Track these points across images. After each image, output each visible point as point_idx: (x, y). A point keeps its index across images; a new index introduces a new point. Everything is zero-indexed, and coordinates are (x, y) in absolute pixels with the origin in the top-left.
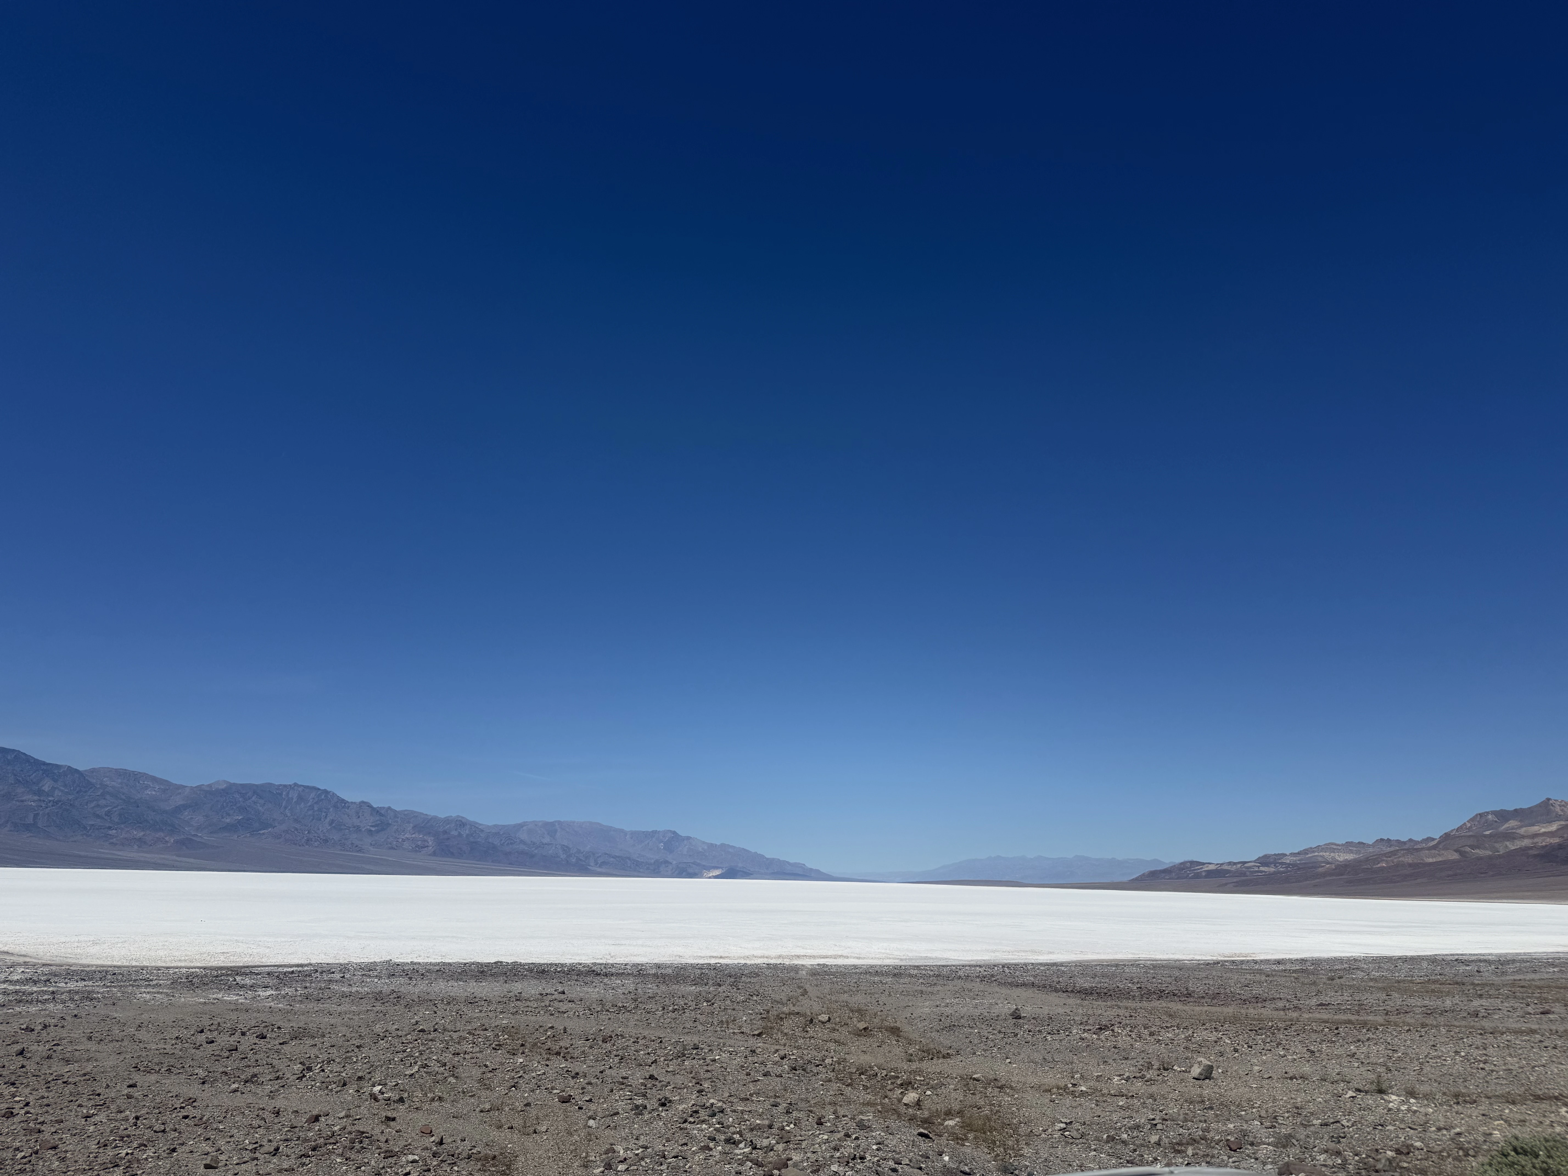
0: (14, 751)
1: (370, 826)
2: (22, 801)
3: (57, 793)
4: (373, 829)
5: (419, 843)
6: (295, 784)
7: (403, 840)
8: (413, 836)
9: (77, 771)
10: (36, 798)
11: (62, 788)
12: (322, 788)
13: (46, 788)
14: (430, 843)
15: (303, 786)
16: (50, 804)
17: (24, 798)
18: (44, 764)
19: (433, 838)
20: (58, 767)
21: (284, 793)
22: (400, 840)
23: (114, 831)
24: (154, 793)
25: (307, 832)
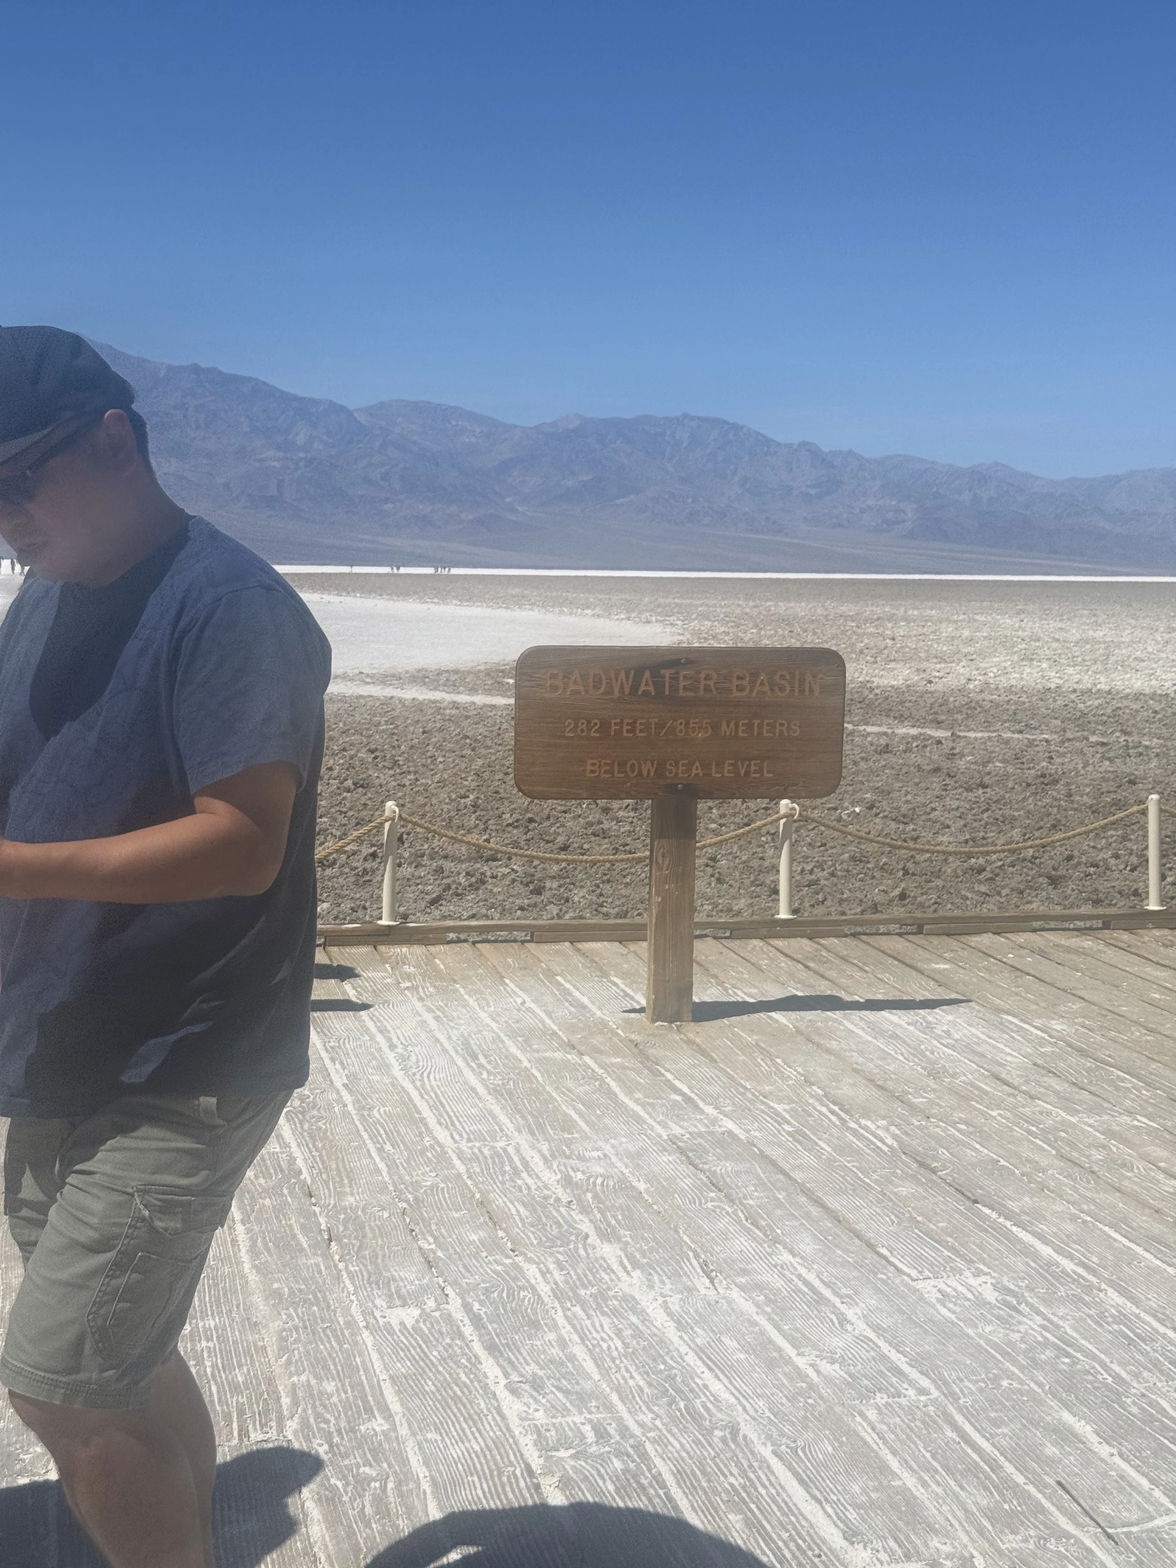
0: (249, 379)
1: (808, 486)
2: (263, 460)
3: (317, 445)
4: (812, 492)
5: (890, 515)
6: (686, 416)
7: (862, 511)
8: (880, 502)
9: (343, 409)
10: (281, 455)
11: (325, 438)
12: (731, 421)
13: (301, 439)
14: (910, 515)
15: (699, 418)
16: (301, 464)
17: (263, 456)
18: (295, 398)
19: (914, 506)
20: (315, 402)
21: (668, 433)
22: (857, 511)
23: (390, 506)
24: (473, 440)
25: (690, 500)
